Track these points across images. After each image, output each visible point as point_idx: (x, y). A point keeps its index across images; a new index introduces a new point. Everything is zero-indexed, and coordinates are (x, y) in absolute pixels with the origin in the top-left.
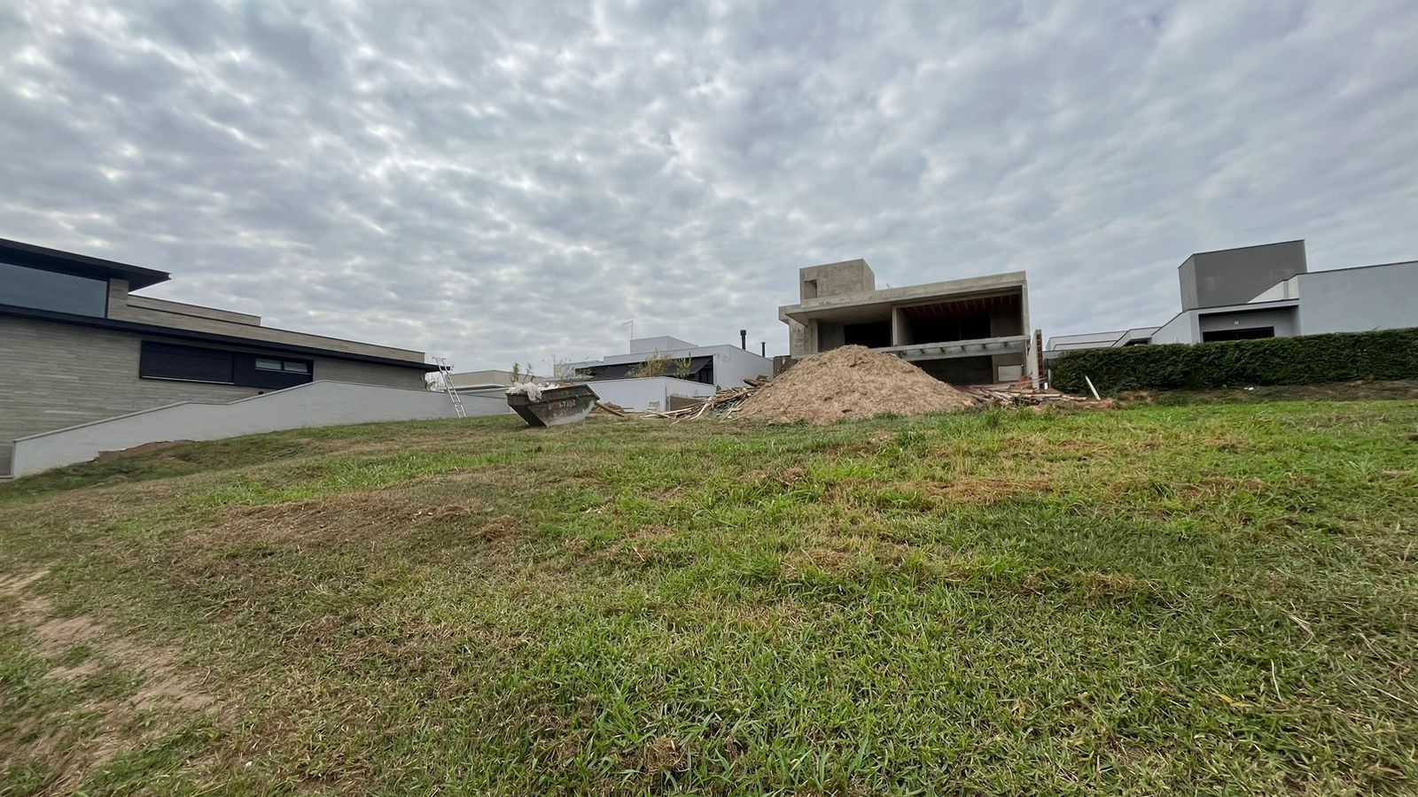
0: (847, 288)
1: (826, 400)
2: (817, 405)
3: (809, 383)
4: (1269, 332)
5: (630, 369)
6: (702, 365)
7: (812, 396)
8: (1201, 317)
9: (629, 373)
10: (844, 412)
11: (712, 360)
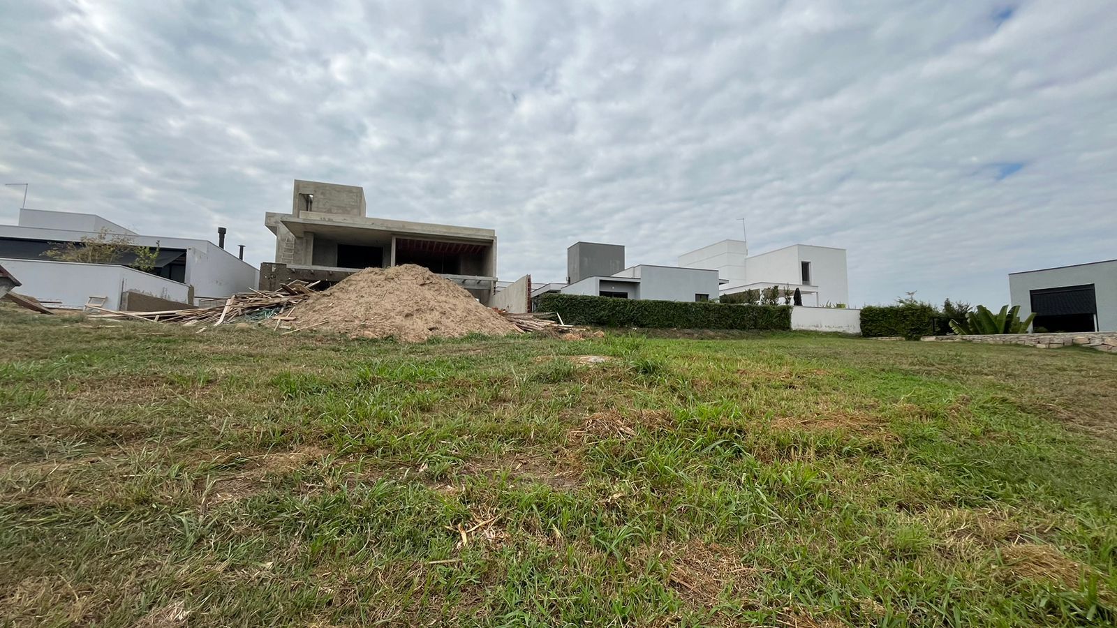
0: (344, 210)
1: (407, 316)
2: (399, 320)
3: (381, 297)
4: (625, 295)
5: (49, 248)
6: (172, 258)
7: (390, 311)
8: (601, 281)
9: (49, 253)
10: (431, 329)
11: (185, 255)
